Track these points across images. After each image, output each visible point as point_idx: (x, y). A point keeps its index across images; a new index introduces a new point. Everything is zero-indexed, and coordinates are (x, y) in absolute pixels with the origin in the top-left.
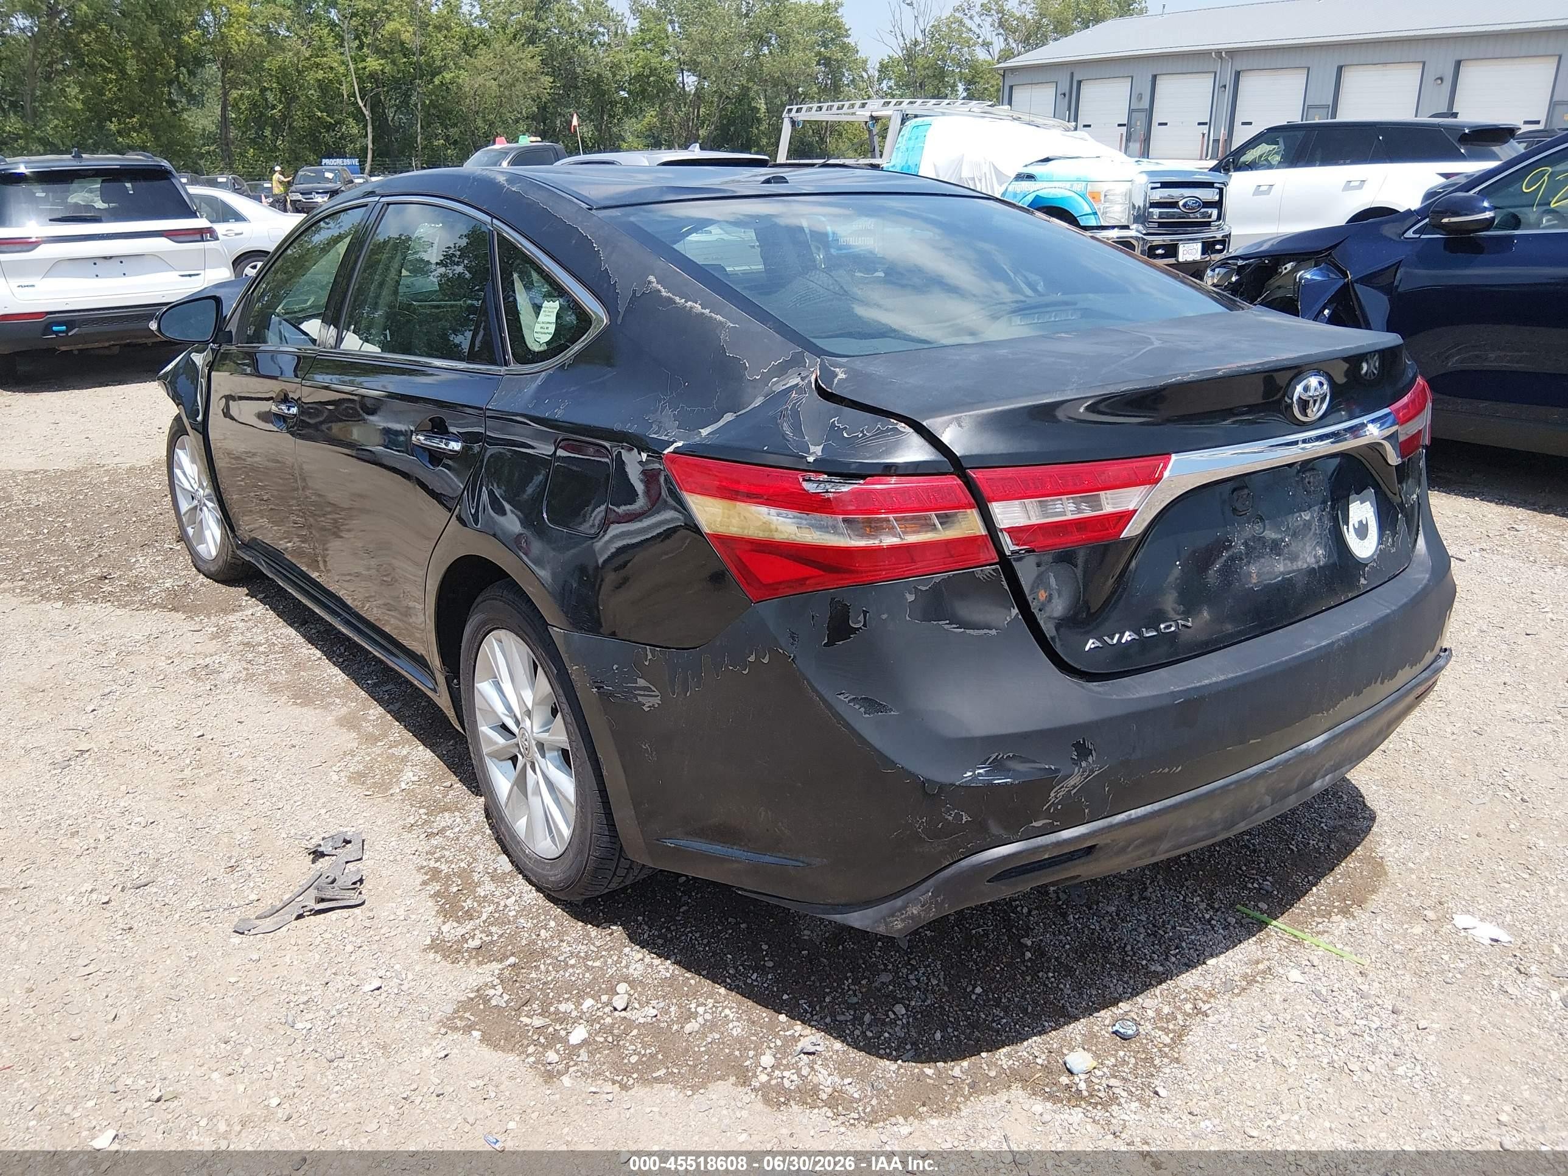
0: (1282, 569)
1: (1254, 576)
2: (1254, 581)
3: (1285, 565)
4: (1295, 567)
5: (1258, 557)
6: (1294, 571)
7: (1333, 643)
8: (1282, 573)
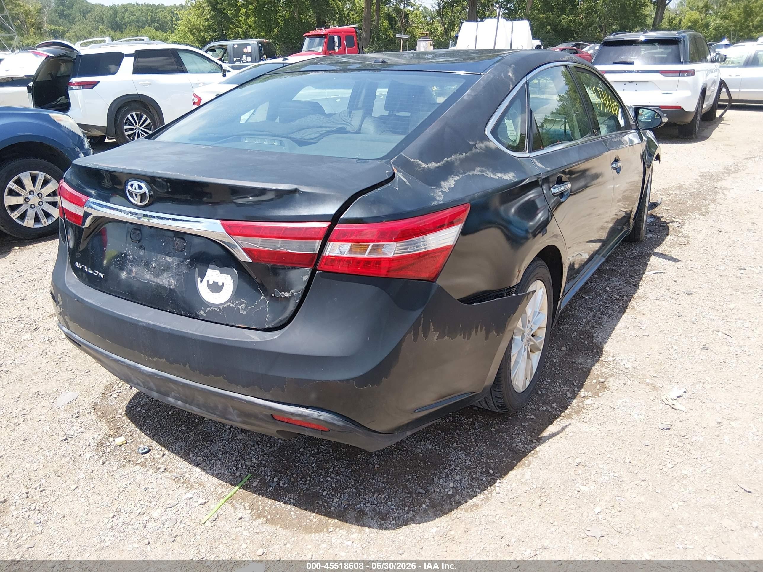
0: (148, 278)
1: (134, 273)
2: (134, 275)
3: (150, 276)
4: (155, 281)
5: (138, 265)
6: (154, 282)
7: (140, 321)
8: (147, 279)
